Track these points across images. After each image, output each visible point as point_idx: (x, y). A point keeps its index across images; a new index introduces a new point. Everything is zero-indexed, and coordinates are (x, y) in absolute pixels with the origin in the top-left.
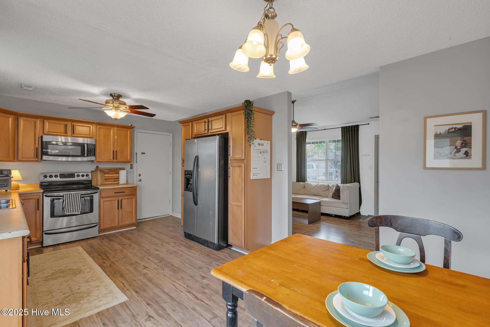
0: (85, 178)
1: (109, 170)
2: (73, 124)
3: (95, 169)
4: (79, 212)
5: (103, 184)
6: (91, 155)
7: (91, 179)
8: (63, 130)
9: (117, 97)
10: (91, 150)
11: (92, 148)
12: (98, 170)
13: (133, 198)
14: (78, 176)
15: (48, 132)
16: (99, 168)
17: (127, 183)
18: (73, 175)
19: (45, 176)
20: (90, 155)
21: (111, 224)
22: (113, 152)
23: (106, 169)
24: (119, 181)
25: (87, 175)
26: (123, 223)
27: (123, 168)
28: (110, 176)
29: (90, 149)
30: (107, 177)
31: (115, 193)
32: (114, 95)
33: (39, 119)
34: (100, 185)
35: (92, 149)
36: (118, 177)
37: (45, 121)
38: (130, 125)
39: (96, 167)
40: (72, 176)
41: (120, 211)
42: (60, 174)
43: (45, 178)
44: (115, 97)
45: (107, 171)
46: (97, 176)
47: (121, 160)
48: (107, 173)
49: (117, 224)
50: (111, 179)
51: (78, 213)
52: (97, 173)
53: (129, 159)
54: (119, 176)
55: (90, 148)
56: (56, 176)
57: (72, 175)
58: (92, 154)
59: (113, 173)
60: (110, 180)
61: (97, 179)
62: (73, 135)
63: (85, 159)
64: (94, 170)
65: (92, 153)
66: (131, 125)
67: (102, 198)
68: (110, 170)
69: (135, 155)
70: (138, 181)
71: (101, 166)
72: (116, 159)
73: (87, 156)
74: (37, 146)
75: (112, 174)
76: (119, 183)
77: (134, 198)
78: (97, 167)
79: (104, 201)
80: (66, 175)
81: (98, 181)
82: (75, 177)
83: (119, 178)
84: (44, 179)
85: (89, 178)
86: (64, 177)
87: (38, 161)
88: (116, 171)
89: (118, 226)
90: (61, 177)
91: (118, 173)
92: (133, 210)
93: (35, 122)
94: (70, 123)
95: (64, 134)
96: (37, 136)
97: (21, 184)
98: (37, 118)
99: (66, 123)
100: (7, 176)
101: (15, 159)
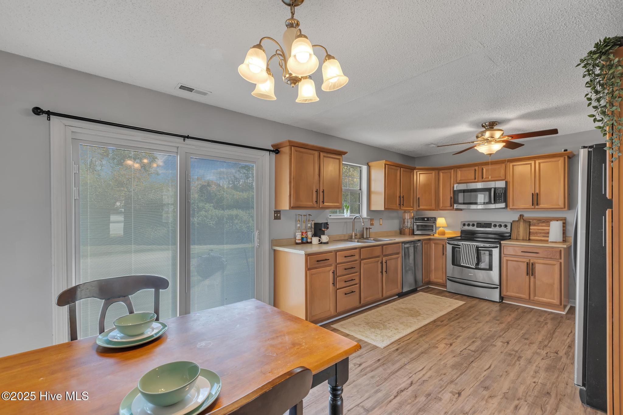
0: (502, 229)
1: (538, 220)
2: (483, 167)
3: (518, 219)
4: (473, 266)
5: (526, 238)
6: (500, 200)
7: (510, 231)
8: (473, 177)
9: (489, 126)
11: (501, 192)
12: (522, 220)
13: (555, 265)
14: (495, 226)
15: (460, 180)
16: (523, 218)
18: (490, 225)
19: (464, 225)
20: (498, 202)
22: (533, 194)
23: (533, 219)
24: (548, 237)
25: (506, 226)
26: (536, 298)
28: (538, 229)
29: (499, 194)
30: (534, 229)
31: (522, 252)
32: (485, 125)
33: (453, 170)
34: (521, 239)
35: (501, 194)
36: (547, 231)
37: (458, 170)
38: (563, 150)
41: (531, 278)
42: (477, 223)
44: (487, 126)
45: (534, 221)
46: (519, 227)
47: (545, 206)
48: (535, 224)
49: (525, 296)
50: (541, 233)
52: (520, 224)
53: (560, 204)
54: (549, 230)
55: (499, 192)
56: (473, 225)
57: (488, 225)
58: (501, 200)
59: (544, 224)
60: (539, 235)
61: (519, 232)
62: (483, 180)
63: (493, 206)
64: (516, 220)
65: (502, 198)
66: (566, 150)
67: (505, 255)
68: (540, 221)
71: (527, 215)
72: (537, 205)
73: (495, 202)
74: (450, 196)
75: (542, 226)
76: (547, 240)
77: (557, 266)
78: (521, 216)
79: (507, 260)
80: (483, 224)
81: (519, 235)
82: (491, 228)
83: (548, 233)
84: (463, 227)
85: (507, 229)
86: (481, 226)
87: (451, 209)
88: (547, 221)
89: (528, 299)
90: (478, 226)
91: (549, 226)
92: (554, 284)
93: (450, 173)
94: (479, 166)
95: (474, 181)
96: (452, 186)
97: (447, 231)
98: (452, 169)
99: (476, 168)
100: (434, 223)
101: (437, 208)
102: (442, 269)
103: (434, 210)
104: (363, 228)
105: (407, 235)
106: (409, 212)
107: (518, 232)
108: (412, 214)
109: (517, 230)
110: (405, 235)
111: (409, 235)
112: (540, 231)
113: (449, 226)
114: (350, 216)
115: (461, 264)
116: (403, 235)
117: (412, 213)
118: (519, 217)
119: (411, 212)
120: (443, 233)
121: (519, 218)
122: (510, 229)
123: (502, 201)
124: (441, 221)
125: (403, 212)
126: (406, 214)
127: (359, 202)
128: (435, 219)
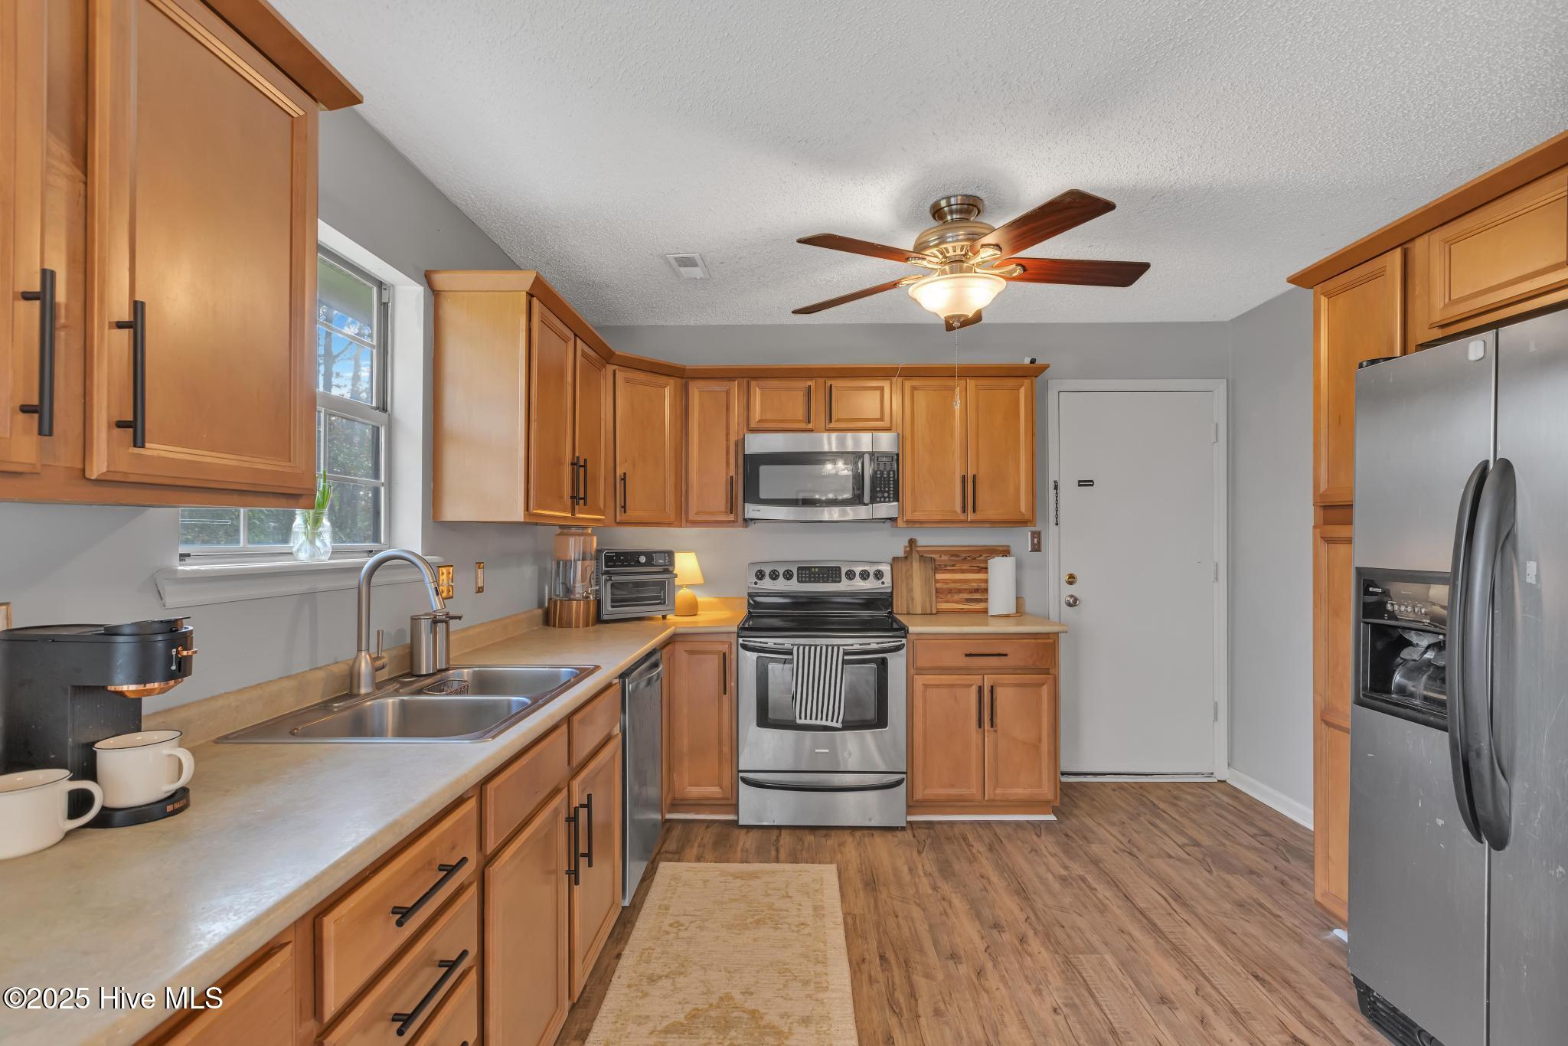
0: (870, 585)
1: (952, 556)
2: (829, 383)
3: (905, 552)
4: (837, 722)
5: (931, 609)
6: (886, 495)
7: (890, 590)
8: (800, 413)
9: (960, 211)
10: (885, 476)
11: (889, 468)
12: (915, 556)
13: (1043, 684)
14: (850, 575)
15: (760, 421)
16: (918, 549)
17: (1017, 612)
18: (836, 574)
19: (760, 575)
20: (880, 498)
21: (952, 786)
22: (964, 479)
23: (942, 553)
24: (986, 600)
25: (878, 575)
26: (999, 791)
27: (1001, 549)
28: (955, 581)
29: (882, 473)
30: (945, 581)
31: (967, 655)
32: (949, 205)
33: (736, 382)
34: (920, 613)
35: (889, 473)
36: (983, 585)
37: (753, 383)
38: (1027, 361)
39: (907, 544)
40: (832, 577)
41: (986, 734)
42: (799, 569)
43: (759, 582)
44: (950, 214)
45: (945, 557)
46: (911, 576)
47: (991, 514)
48: (946, 566)
49: (972, 790)
50: (960, 591)
51: (834, 724)
52: (912, 566)
53: (1023, 509)
54: (986, 581)
55: (881, 468)
56: (788, 575)
57: (831, 573)
58: (888, 492)
59: (965, 567)
60: (957, 597)
61: (912, 590)
62: (832, 426)
63: (862, 512)
64: (901, 554)
65: (890, 488)
66: (1033, 361)
67: (921, 671)
68: (957, 556)
69: (1052, 492)
70: (1064, 606)
71: (927, 540)
72: (974, 511)
73: (873, 500)
74: (732, 473)
75: (963, 571)
76: (985, 611)
77: (1046, 686)
78: (912, 543)
79: (926, 686)
80: (819, 570)
81: (913, 599)
82: (840, 581)
83: (986, 590)
84: (756, 583)
85: (883, 583)
86: (810, 577)
87: (734, 522)
88: (977, 559)
89: (979, 797)
90: (801, 577)
91: (985, 570)
92: (1040, 740)
93: (728, 393)
94: (821, 380)
95: (803, 426)
96: (733, 438)
97: (702, 598)
98: (731, 379)
99: (809, 383)
100: (666, 571)
101: (682, 515)
102: (720, 743)
103: (670, 524)
104: (415, 619)
105: (577, 626)
106: (580, 531)
107: (910, 590)
108: (595, 538)
109: (907, 584)
110: (570, 626)
111: (587, 625)
112: (958, 586)
113: (709, 581)
114: (335, 553)
115: (798, 721)
116: (561, 626)
117: (591, 535)
118: (906, 547)
119: (590, 530)
120: (692, 609)
121: (908, 549)
122: (890, 585)
123: (889, 497)
124: (687, 565)
125: (558, 530)
126: (572, 540)
127: (377, 476)
128: (670, 555)
